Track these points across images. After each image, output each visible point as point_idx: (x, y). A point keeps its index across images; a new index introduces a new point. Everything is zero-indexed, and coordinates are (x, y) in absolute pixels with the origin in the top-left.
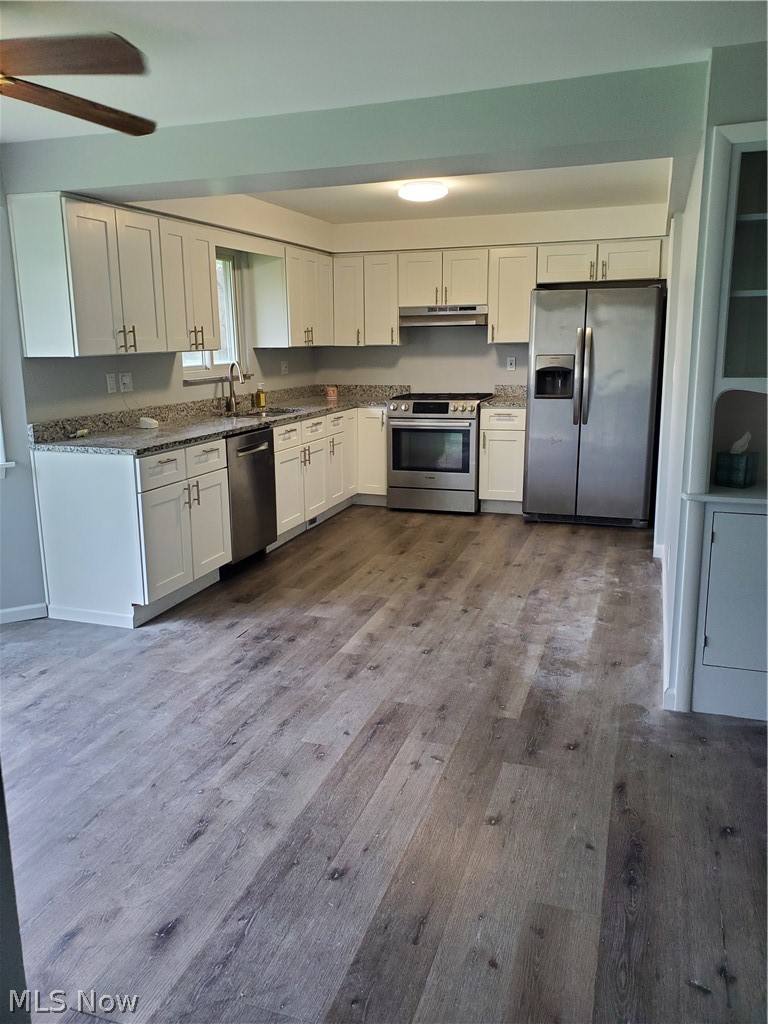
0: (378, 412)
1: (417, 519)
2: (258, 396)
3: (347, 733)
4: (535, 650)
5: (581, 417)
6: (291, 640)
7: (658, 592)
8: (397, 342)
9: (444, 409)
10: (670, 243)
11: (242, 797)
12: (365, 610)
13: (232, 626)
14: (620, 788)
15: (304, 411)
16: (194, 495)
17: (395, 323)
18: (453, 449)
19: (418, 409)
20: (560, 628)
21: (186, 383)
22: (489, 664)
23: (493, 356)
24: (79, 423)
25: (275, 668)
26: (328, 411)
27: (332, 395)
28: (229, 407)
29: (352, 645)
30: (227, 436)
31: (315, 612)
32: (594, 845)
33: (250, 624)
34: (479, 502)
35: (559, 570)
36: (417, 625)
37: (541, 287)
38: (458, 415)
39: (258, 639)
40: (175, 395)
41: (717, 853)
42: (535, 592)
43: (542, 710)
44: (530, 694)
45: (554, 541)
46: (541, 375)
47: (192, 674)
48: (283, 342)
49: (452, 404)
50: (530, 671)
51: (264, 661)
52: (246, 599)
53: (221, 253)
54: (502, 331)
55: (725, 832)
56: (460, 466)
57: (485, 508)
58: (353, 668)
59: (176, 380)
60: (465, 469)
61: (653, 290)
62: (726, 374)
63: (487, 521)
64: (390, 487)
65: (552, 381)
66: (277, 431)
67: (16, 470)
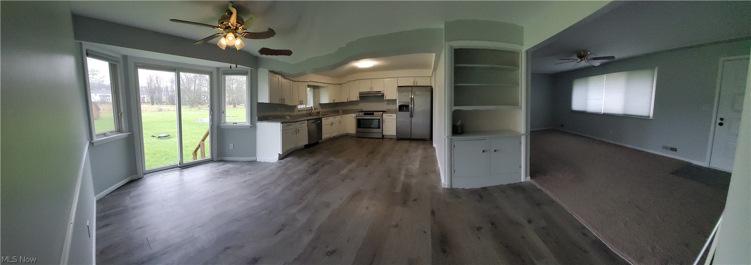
0: (354, 115)
1: (365, 139)
2: (319, 112)
3: (341, 199)
4: (403, 172)
5: (411, 116)
6: (323, 166)
7: (435, 155)
8: (358, 100)
9: (373, 114)
10: (433, 78)
11: (303, 219)
12: (349, 162)
13: (306, 160)
14: (433, 213)
15: (332, 115)
16: (297, 131)
17: (358, 95)
18: (375, 123)
19: (365, 114)
20: (409, 166)
21: (299, 111)
22: (389, 176)
23: (386, 103)
24: (269, 117)
25: (317, 175)
26: (339, 115)
27: (341, 112)
28: (310, 114)
29: (344, 172)
30: (308, 120)
31: (332, 159)
32: (426, 231)
33: (312, 160)
34: (383, 136)
35: (407, 151)
36: (366, 166)
37: (398, 87)
38: (377, 116)
39: (314, 165)
40: (295, 113)
41: (479, 238)
42: (402, 157)
43: (407, 189)
44: (403, 185)
45: (405, 144)
46: (400, 106)
47: (291, 174)
48: (327, 102)
49: (375, 113)
50: (402, 178)
51: (315, 172)
52: (312, 153)
53: (309, 86)
54: (388, 96)
55: (479, 229)
56: (377, 127)
57: (384, 137)
58: (344, 178)
59: (296, 110)
60: (379, 128)
61: (429, 88)
62: (455, 106)
63: (385, 140)
64: (357, 132)
65: (403, 108)
66: (323, 119)
67: (253, 126)
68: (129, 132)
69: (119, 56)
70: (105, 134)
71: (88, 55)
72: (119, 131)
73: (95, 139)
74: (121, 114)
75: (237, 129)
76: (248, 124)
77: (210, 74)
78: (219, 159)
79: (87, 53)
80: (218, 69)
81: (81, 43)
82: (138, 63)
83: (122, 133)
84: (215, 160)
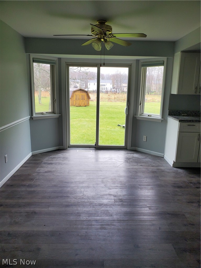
67: (164, 121)
68: (60, 114)
69: (56, 59)
70: (42, 113)
71: (34, 61)
72: (53, 112)
73: (34, 115)
74: (55, 100)
75: (151, 121)
76: (160, 117)
77: (129, 66)
78: (133, 148)
79: (33, 60)
80: (138, 61)
81: (29, 54)
82: (69, 63)
83: (55, 114)
84: (128, 148)
